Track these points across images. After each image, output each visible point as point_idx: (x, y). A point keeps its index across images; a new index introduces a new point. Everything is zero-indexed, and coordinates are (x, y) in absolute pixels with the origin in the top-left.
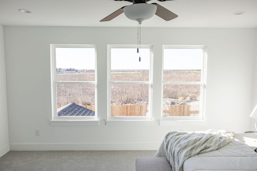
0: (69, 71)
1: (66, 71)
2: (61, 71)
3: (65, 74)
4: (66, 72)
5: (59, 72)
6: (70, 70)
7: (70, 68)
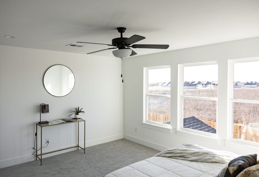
0: (249, 85)
1: (245, 84)
2: (238, 85)
3: (242, 88)
4: (245, 86)
5: (235, 86)
6: (251, 84)
7: (251, 82)
